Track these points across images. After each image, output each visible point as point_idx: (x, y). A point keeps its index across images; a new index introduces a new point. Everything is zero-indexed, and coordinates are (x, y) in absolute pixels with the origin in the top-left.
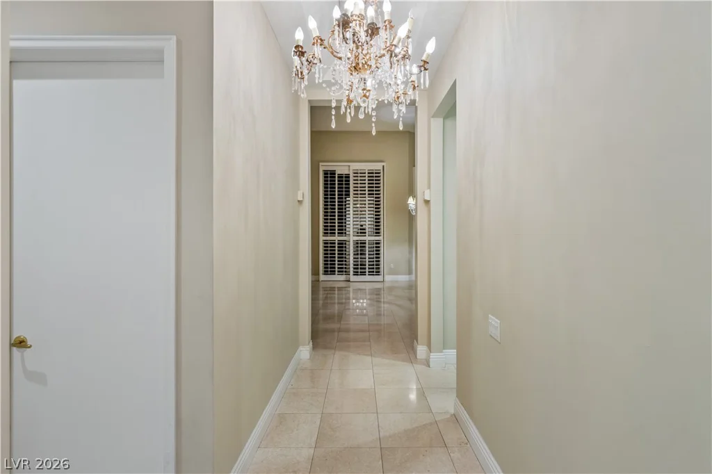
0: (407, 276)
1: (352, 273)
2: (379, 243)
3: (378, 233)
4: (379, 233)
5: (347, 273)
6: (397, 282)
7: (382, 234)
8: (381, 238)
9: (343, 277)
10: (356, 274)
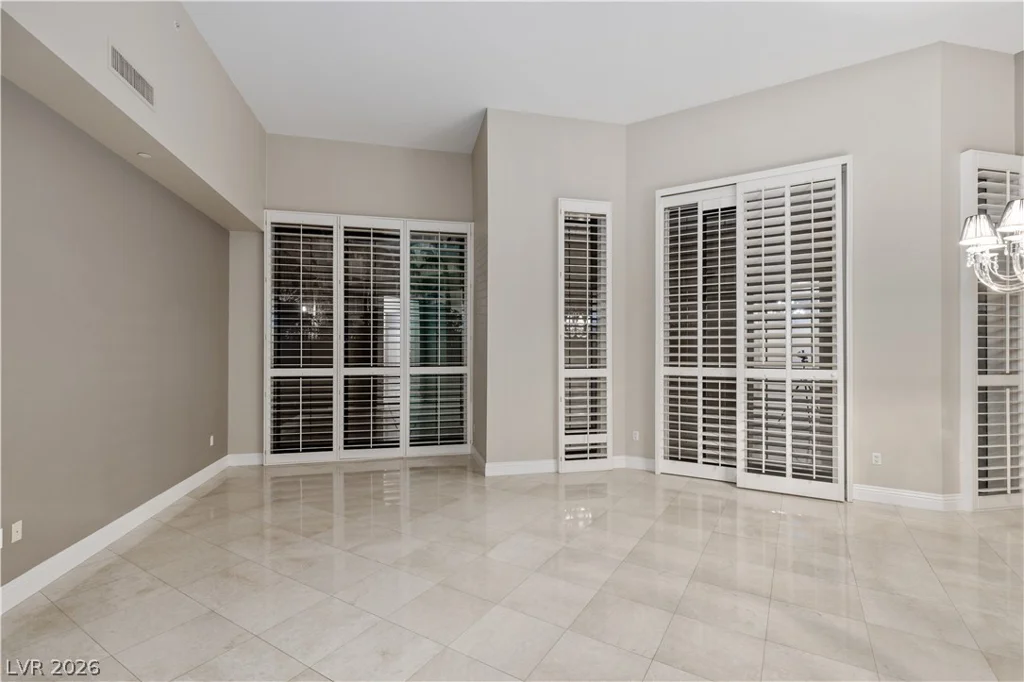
0: (940, 497)
1: (741, 463)
2: (829, 390)
3: (827, 360)
4: (829, 360)
5: (730, 462)
6: (896, 510)
7: (840, 363)
8: (836, 375)
9: (718, 473)
10: (753, 467)
